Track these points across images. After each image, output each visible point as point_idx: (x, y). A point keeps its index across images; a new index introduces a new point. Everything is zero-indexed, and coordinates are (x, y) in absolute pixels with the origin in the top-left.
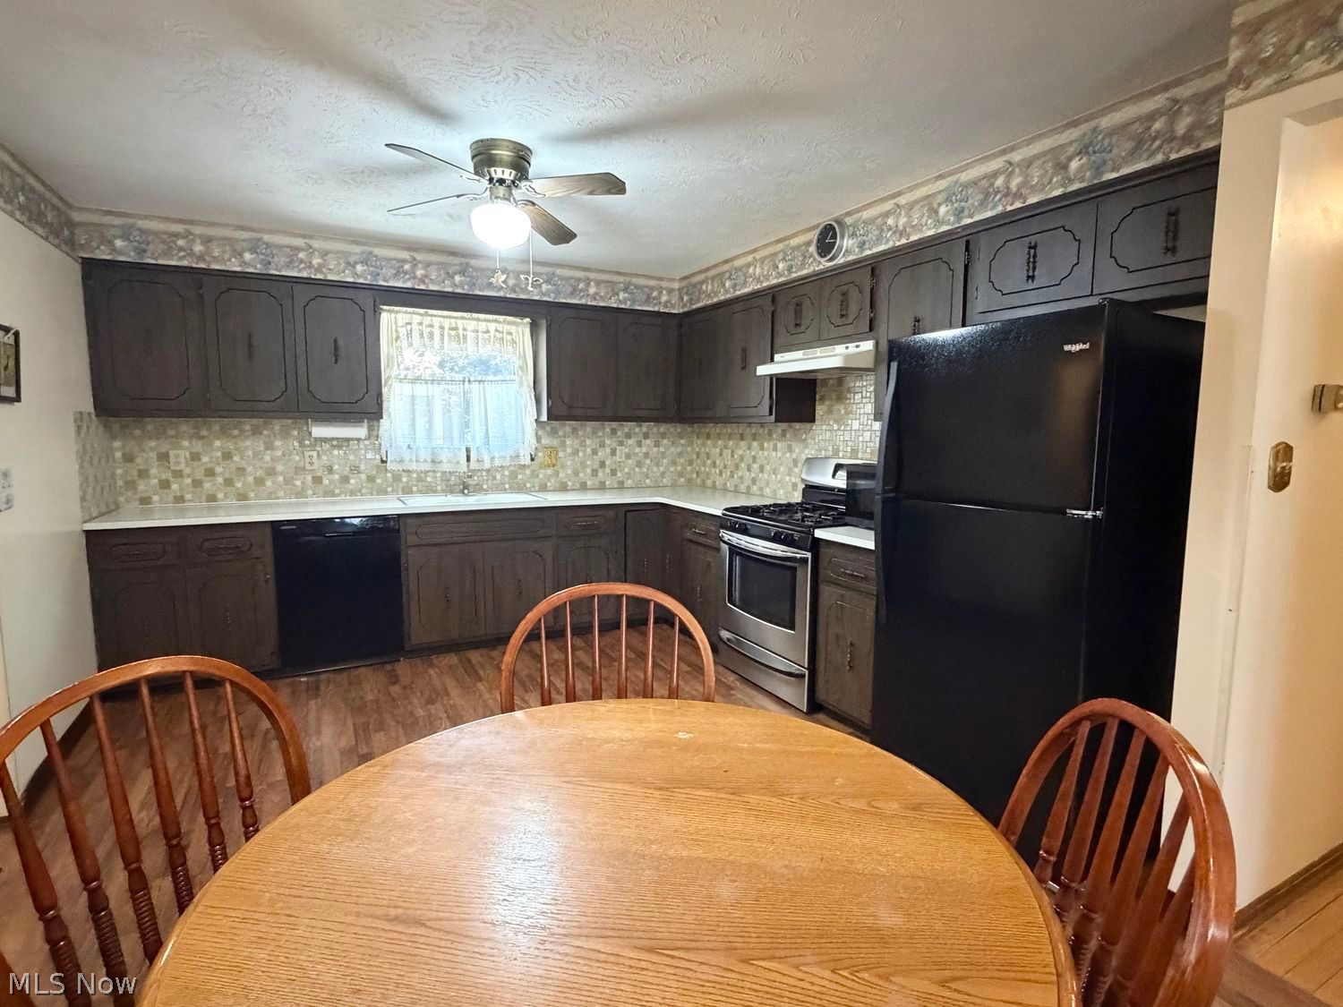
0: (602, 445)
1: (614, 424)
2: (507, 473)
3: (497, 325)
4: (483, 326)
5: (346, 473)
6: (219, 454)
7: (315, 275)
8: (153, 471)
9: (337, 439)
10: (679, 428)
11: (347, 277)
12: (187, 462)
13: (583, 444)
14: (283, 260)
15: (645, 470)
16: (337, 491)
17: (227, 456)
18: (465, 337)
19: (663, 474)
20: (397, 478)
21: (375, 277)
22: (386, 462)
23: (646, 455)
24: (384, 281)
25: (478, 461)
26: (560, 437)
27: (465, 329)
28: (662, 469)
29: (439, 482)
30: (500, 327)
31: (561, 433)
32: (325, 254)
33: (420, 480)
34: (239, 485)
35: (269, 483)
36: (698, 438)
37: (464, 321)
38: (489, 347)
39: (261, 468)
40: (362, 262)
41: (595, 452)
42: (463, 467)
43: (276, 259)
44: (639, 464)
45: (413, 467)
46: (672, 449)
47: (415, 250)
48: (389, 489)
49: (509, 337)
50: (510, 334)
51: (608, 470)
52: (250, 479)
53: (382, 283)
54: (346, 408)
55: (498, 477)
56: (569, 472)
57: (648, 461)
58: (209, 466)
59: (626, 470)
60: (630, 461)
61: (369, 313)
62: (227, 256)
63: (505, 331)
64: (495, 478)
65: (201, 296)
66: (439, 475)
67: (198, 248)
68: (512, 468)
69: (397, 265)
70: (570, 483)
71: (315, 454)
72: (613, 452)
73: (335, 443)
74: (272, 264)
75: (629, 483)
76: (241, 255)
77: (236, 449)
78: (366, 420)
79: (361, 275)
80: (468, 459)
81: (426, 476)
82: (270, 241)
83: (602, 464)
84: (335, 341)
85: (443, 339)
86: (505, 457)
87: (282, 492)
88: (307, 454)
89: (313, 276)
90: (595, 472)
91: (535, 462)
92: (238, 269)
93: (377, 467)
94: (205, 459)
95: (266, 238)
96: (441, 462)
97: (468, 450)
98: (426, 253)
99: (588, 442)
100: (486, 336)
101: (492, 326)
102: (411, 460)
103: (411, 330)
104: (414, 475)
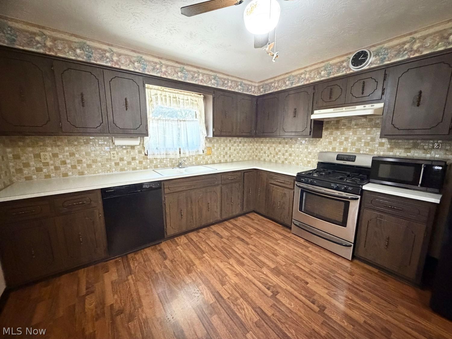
0: (226, 146)
1: (230, 138)
2: (194, 158)
3: (191, 97)
4: (186, 97)
5: (129, 160)
6: (68, 154)
7: (115, 66)
8: (32, 163)
9: (125, 146)
10: (250, 139)
11: (131, 68)
12: (50, 158)
13: (220, 146)
14: (98, 56)
15: (240, 155)
16: (126, 169)
17: (72, 154)
18: (179, 102)
19: (245, 157)
20: (151, 162)
21: (144, 69)
22: (147, 155)
23: (240, 149)
24: (148, 72)
25: (184, 153)
26: (212, 143)
27: (179, 98)
28: (245, 155)
29: (169, 163)
30: (192, 98)
31: (213, 142)
32: (119, 55)
33: (161, 162)
34: (79, 168)
35: (94, 167)
36: (256, 143)
37: (179, 95)
38: (188, 106)
39: (90, 160)
40: (137, 62)
41: (224, 149)
42: (178, 156)
43: (94, 55)
44: (238, 153)
45: (159, 157)
46: (248, 147)
47: (161, 58)
48: (149, 167)
49: (196, 103)
50: (196, 101)
51: (228, 156)
52: (85, 165)
53: (147, 73)
54: (132, 131)
55: (191, 160)
56: (216, 156)
57: (241, 152)
58: (63, 160)
59: (234, 155)
60: (235, 152)
61: (141, 87)
62: (66, 50)
63: (194, 100)
64: (190, 160)
65: (53, 71)
66: (168, 159)
67: (49, 43)
68: (196, 156)
69: (154, 65)
70: (216, 161)
71: (115, 152)
72: (230, 149)
73: (124, 147)
74: (92, 57)
75: (235, 160)
76: (75, 50)
77: (76, 151)
78: (139, 137)
79: (136, 68)
80: (180, 153)
81: (163, 160)
82: (90, 44)
83: (226, 153)
84: (126, 99)
85: (170, 102)
86: (194, 152)
87: (101, 170)
88: (112, 152)
89: (114, 66)
90: (224, 156)
91: (204, 153)
92: (74, 58)
93: (143, 157)
94: (61, 156)
95: (88, 43)
96: (169, 154)
97: (180, 149)
98: (166, 60)
99: (222, 145)
100: (187, 101)
101: (189, 98)
102: (158, 154)
103: (157, 97)
104: (159, 160)
